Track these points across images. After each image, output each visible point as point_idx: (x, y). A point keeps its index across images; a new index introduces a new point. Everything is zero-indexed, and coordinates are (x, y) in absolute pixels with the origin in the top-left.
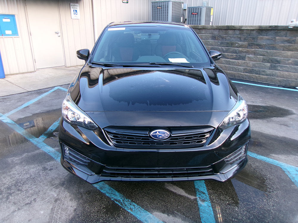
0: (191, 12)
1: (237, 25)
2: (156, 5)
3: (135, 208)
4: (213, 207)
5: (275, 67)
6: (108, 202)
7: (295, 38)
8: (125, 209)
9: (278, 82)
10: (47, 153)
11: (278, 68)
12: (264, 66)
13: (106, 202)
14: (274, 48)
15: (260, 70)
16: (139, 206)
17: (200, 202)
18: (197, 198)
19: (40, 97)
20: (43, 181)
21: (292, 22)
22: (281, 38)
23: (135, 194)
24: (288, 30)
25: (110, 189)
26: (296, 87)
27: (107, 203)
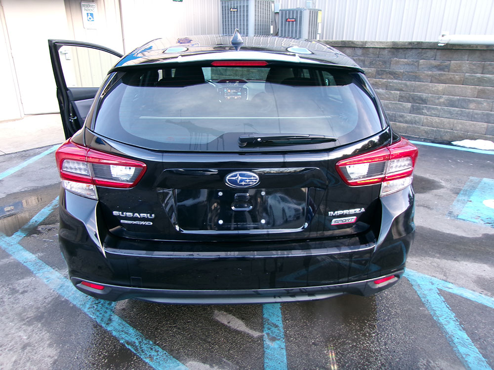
0: (286, 16)
1: (358, 40)
2: (228, 6)
3: (158, 355)
4: (288, 350)
5: (418, 109)
6: (115, 346)
7: (449, 62)
8: (140, 358)
9: (424, 134)
10: (22, 263)
11: (424, 111)
12: (401, 107)
13: (110, 346)
14: (416, 78)
15: (395, 114)
16: (165, 352)
17: (267, 342)
18: (264, 335)
19: (25, 164)
20: (8, 313)
21: (443, 36)
22: (428, 61)
23: (161, 330)
24: (438, 49)
25: (121, 323)
26: (452, 143)
27: (112, 348)
